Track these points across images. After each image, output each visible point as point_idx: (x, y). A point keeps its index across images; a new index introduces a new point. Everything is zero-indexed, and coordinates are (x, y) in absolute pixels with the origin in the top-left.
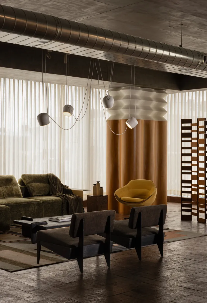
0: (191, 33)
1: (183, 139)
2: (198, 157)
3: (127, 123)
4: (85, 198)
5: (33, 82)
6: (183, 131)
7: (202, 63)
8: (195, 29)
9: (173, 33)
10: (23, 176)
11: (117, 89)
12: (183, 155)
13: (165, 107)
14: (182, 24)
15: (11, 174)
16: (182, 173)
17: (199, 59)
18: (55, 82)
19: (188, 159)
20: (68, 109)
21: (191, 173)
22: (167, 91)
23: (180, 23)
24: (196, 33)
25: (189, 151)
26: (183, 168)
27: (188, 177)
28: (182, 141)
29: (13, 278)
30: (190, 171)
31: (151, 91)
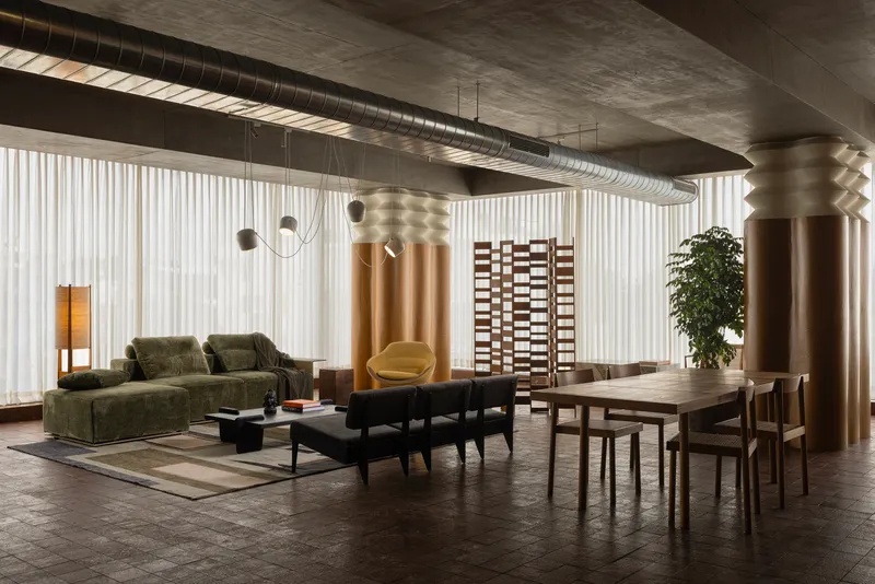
0: (492, 99)
1: (478, 275)
2: (501, 305)
3: (386, 248)
4: (316, 374)
5: (227, 179)
6: (477, 262)
7: (506, 147)
8: (499, 93)
9: (463, 99)
10: (211, 337)
11: (368, 192)
12: (477, 301)
13: (446, 222)
14: (478, 84)
15: (190, 334)
16: (476, 331)
17: (502, 140)
18: (264, 179)
19: (485, 307)
20: (288, 222)
21: (490, 331)
22: (451, 196)
23: (474, 82)
24: (499, 99)
25: (486, 295)
26: (478, 322)
27: (485, 337)
28: (476, 278)
29: (197, 511)
30: (488, 328)
31: (426, 196)
